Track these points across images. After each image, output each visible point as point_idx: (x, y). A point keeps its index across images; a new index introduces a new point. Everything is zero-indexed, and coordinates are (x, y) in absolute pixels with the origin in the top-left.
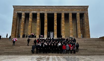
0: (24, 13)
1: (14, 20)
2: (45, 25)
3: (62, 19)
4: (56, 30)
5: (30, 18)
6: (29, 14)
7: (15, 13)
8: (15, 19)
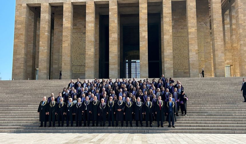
0: (48, 4)
1: (20, 26)
2: (111, 39)
3: (166, 17)
4: (147, 54)
5: (64, 19)
6: (62, 6)
7: (21, 5)
8: (21, 23)
